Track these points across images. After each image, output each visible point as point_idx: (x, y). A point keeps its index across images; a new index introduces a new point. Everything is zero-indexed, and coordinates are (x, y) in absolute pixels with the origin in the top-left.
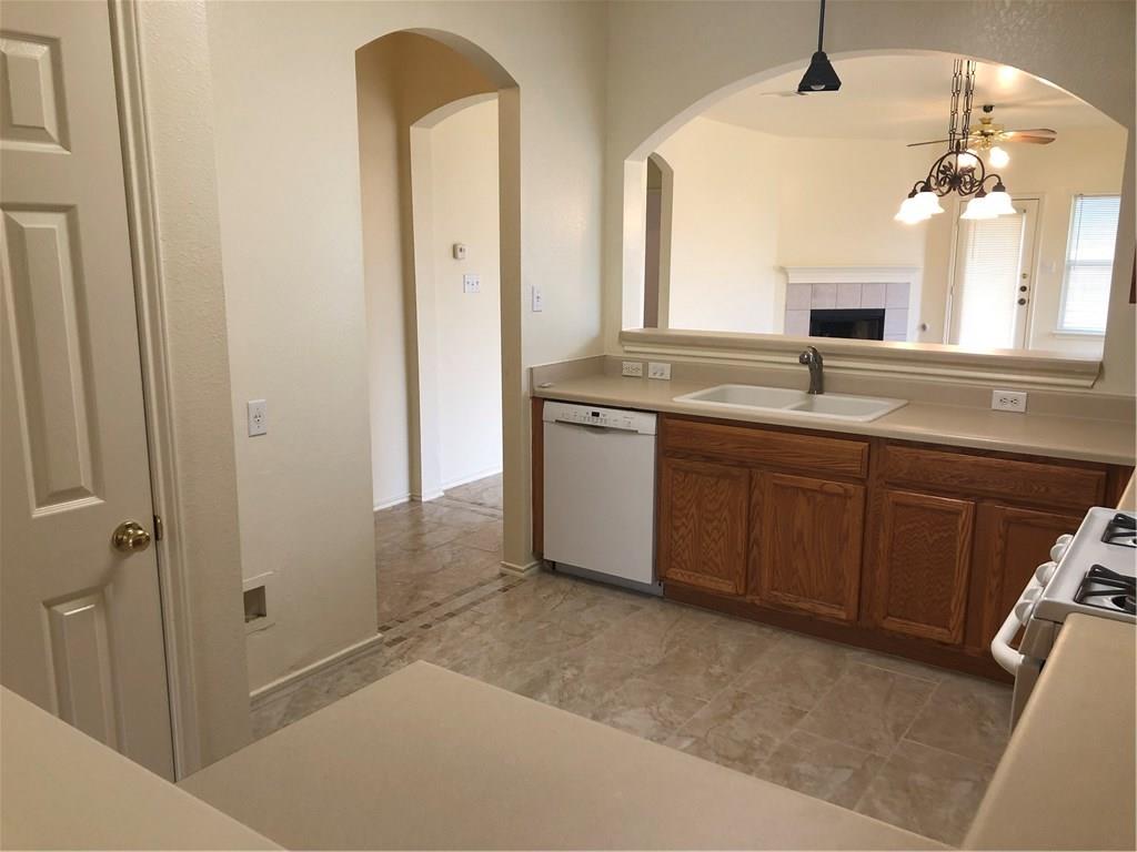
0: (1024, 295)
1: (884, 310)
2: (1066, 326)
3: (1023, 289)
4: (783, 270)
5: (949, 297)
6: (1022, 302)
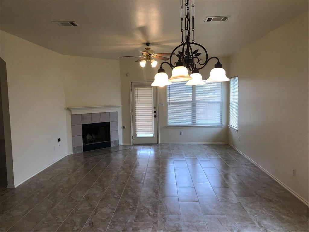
0: (156, 114)
1: (109, 122)
2: (169, 124)
3: (155, 112)
4: (69, 109)
5: (131, 116)
6: (155, 116)
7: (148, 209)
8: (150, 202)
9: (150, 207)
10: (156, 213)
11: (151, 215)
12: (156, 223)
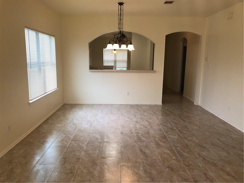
7: (143, 137)
8: (144, 142)
9: (143, 138)
10: (137, 134)
11: (140, 133)
12: (135, 129)
